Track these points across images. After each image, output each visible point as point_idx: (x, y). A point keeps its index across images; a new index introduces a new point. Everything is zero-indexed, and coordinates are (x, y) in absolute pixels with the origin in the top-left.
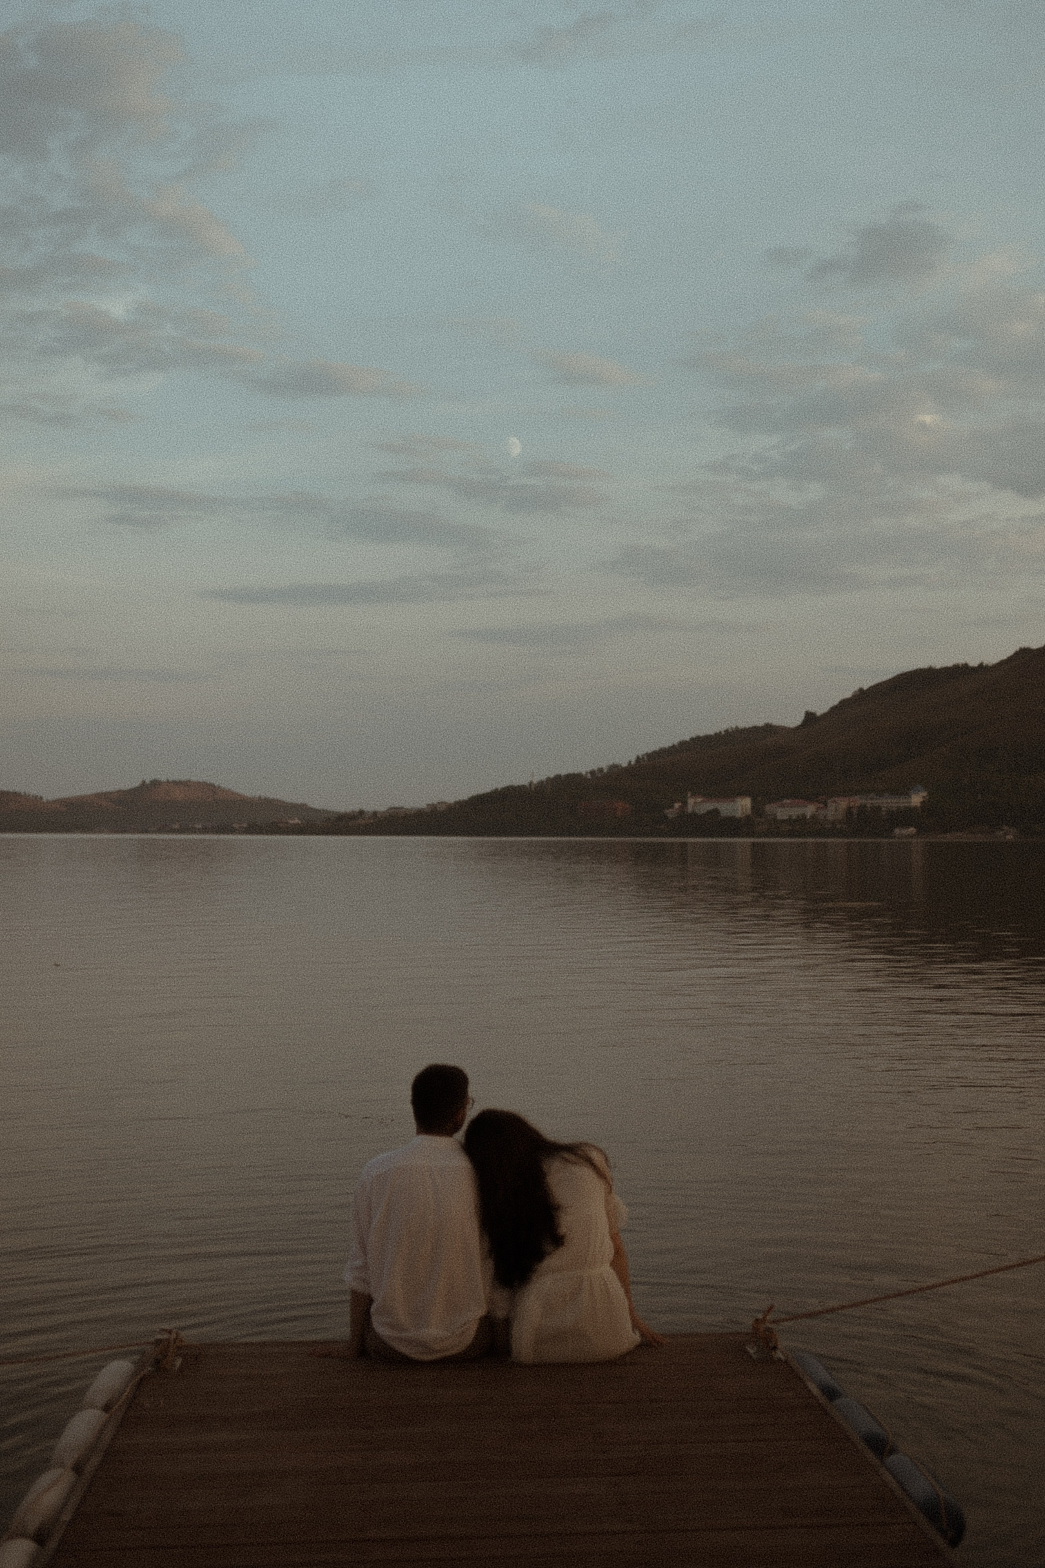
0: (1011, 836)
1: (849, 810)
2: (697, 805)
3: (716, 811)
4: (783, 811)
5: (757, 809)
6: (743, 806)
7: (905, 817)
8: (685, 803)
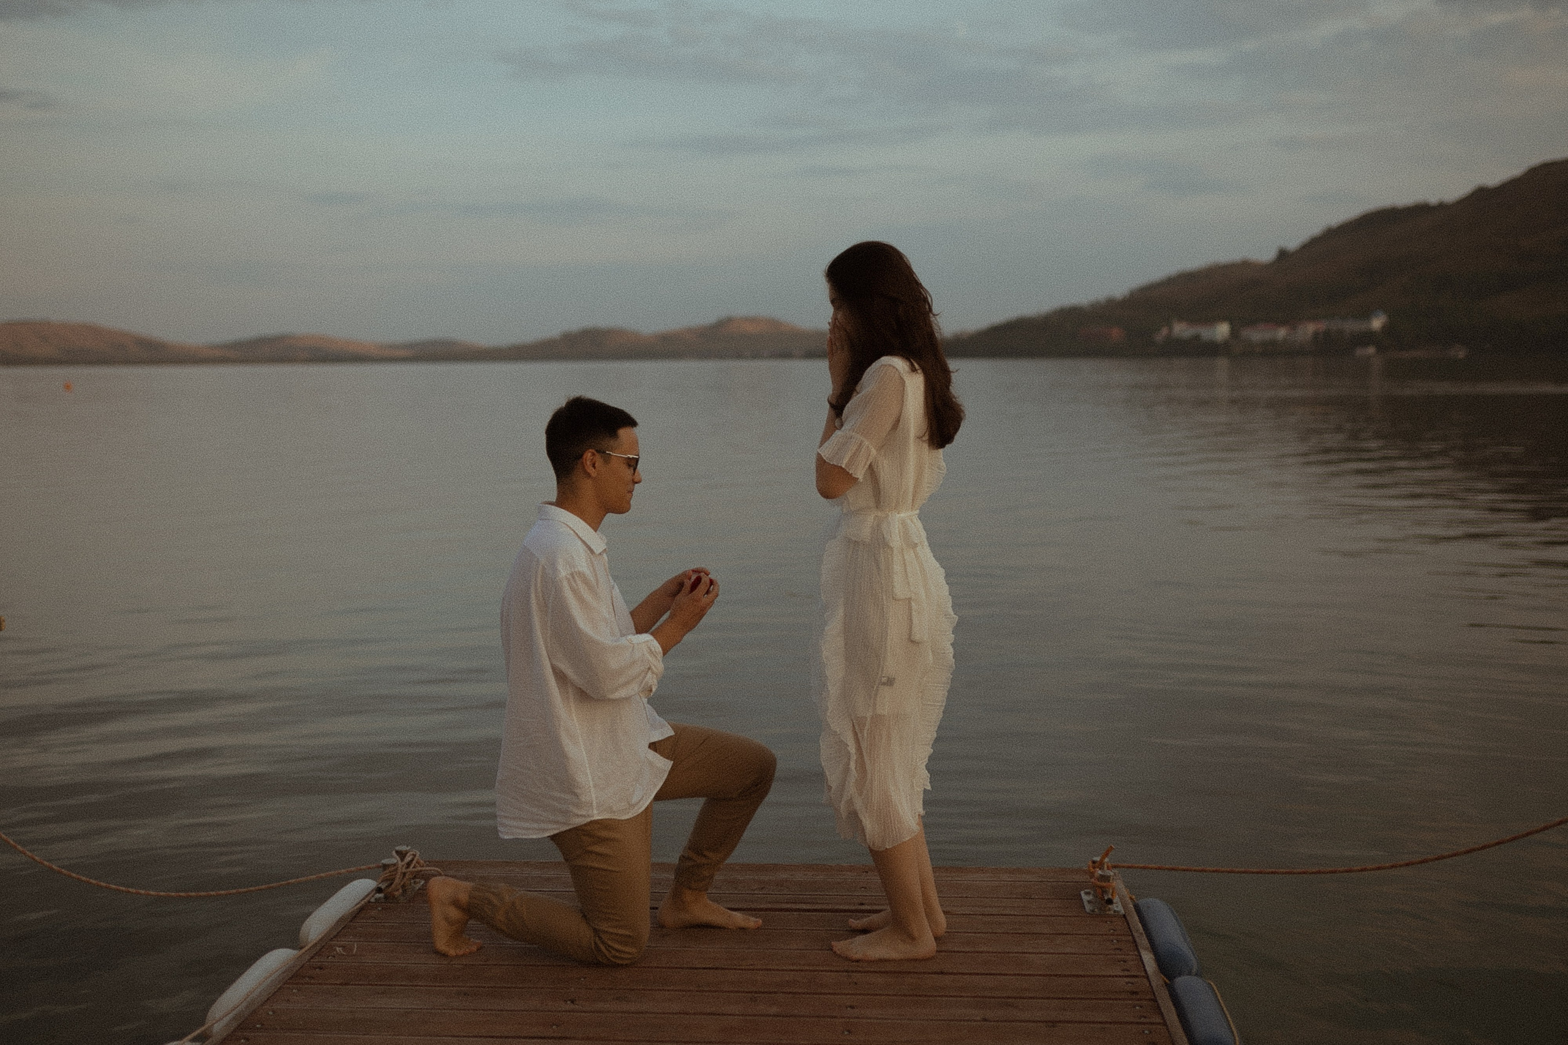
0: (1461, 354)
1: (1316, 335)
2: (1181, 330)
3: (1197, 337)
4: (1257, 335)
5: (1234, 333)
6: (1222, 330)
7: (1367, 338)
8: (1171, 329)
